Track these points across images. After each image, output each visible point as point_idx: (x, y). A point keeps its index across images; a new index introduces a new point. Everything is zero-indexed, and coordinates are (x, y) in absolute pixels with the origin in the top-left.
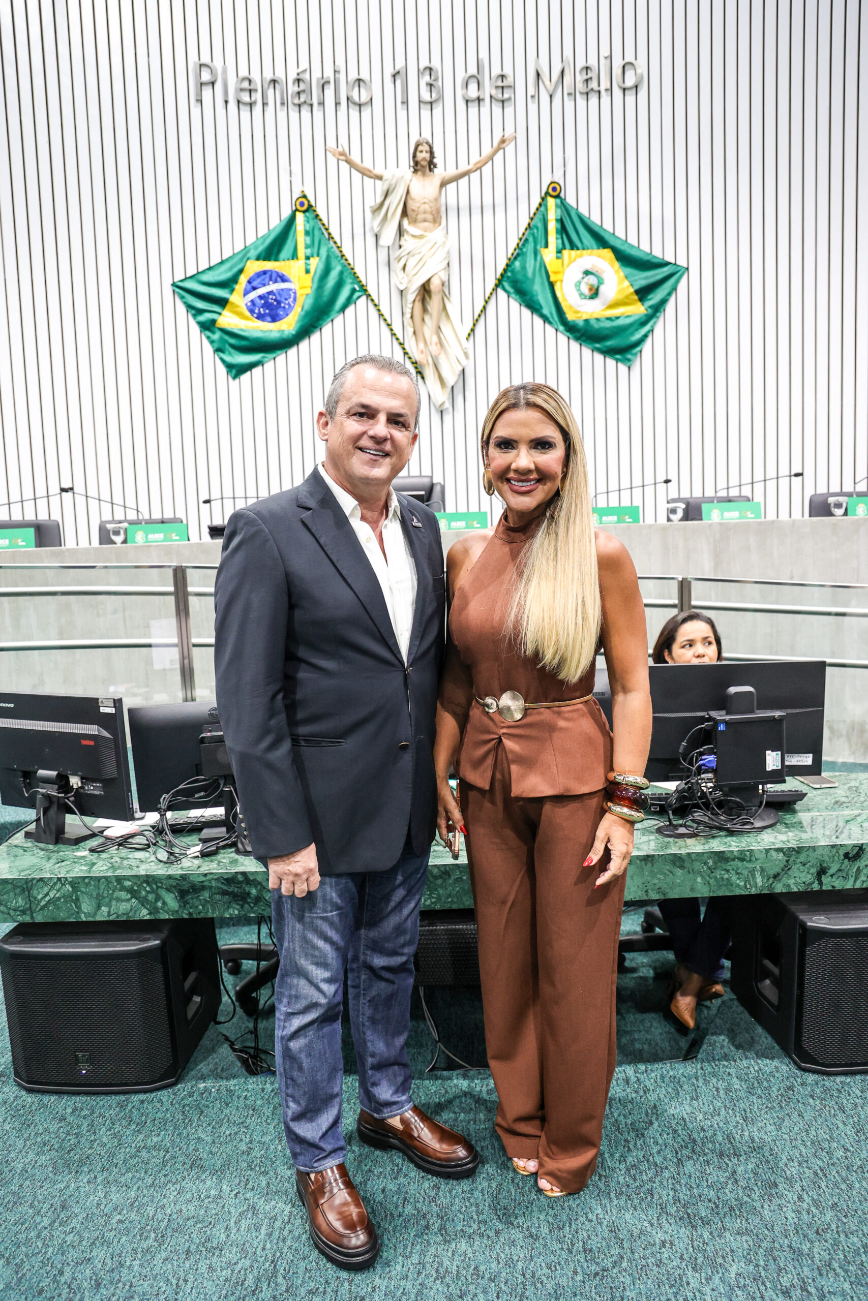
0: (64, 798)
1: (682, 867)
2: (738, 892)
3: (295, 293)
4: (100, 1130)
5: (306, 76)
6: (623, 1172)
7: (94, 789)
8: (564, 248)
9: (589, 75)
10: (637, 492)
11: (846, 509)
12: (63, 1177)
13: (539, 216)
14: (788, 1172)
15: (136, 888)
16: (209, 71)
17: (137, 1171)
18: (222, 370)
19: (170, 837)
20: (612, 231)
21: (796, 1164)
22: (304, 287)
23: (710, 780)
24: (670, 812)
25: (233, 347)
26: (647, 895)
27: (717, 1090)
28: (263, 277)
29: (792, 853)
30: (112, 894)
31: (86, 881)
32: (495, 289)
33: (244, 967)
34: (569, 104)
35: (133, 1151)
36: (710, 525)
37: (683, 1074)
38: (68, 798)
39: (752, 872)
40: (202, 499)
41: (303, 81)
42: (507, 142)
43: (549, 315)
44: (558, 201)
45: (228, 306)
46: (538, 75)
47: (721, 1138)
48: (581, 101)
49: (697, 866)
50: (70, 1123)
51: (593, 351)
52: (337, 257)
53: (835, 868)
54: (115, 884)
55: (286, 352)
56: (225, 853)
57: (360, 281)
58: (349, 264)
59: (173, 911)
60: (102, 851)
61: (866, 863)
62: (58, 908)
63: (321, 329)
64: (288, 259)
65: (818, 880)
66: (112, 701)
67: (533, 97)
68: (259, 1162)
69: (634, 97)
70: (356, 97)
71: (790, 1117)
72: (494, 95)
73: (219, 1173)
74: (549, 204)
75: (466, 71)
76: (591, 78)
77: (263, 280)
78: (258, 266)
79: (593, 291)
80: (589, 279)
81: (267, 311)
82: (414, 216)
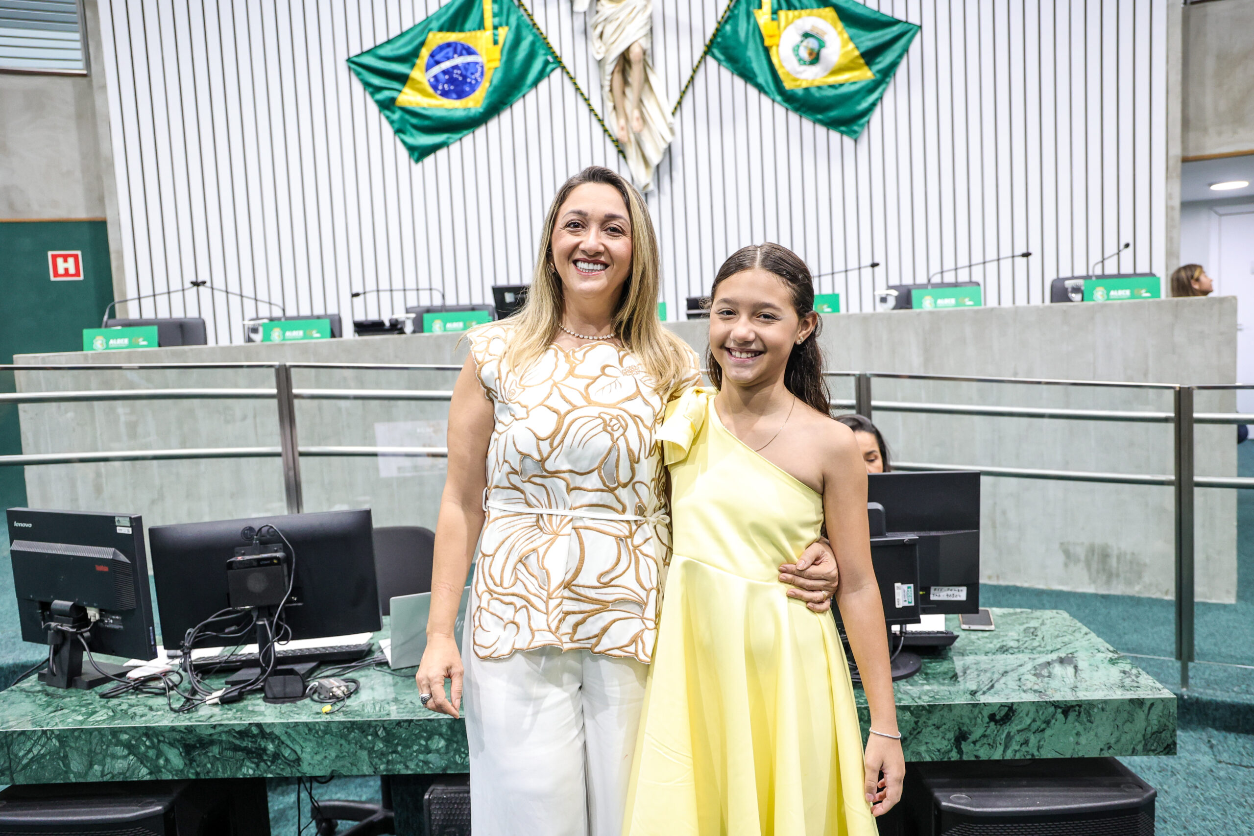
0: (77, 634)
3: (482, 67)
7: (111, 622)
8: (780, 8)
10: (840, 278)
11: (1083, 294)
15: (133, 742)
18: (403, 153)
25: (415, 127)
28: (448, 50)
29: (922, 712)
30: (107, 749)
31: (76, 734)
32: (703, 57)
36: (919, 314)
38: (81, 634)
40: (353, 292)
43: (764, 84)
45: (409, 83)
51: (814, 123)
52: (528, 26)
53: (977, 733)
54: (110, 738)
55: (473, 132)
56: (250, 699)
57: (554, 52)
58: (541, 34)
59: (177, 771)
60: (113, 697)
61: (1019, 727)
62: (43, 767)
63: (511, 106)
64: (474, 30)
65: (956, 747)
66: (128, 519)
77: (447, 53)
78: (441, 38)
79: (814, 56)
80: (808, 43)
81: (452, 87)
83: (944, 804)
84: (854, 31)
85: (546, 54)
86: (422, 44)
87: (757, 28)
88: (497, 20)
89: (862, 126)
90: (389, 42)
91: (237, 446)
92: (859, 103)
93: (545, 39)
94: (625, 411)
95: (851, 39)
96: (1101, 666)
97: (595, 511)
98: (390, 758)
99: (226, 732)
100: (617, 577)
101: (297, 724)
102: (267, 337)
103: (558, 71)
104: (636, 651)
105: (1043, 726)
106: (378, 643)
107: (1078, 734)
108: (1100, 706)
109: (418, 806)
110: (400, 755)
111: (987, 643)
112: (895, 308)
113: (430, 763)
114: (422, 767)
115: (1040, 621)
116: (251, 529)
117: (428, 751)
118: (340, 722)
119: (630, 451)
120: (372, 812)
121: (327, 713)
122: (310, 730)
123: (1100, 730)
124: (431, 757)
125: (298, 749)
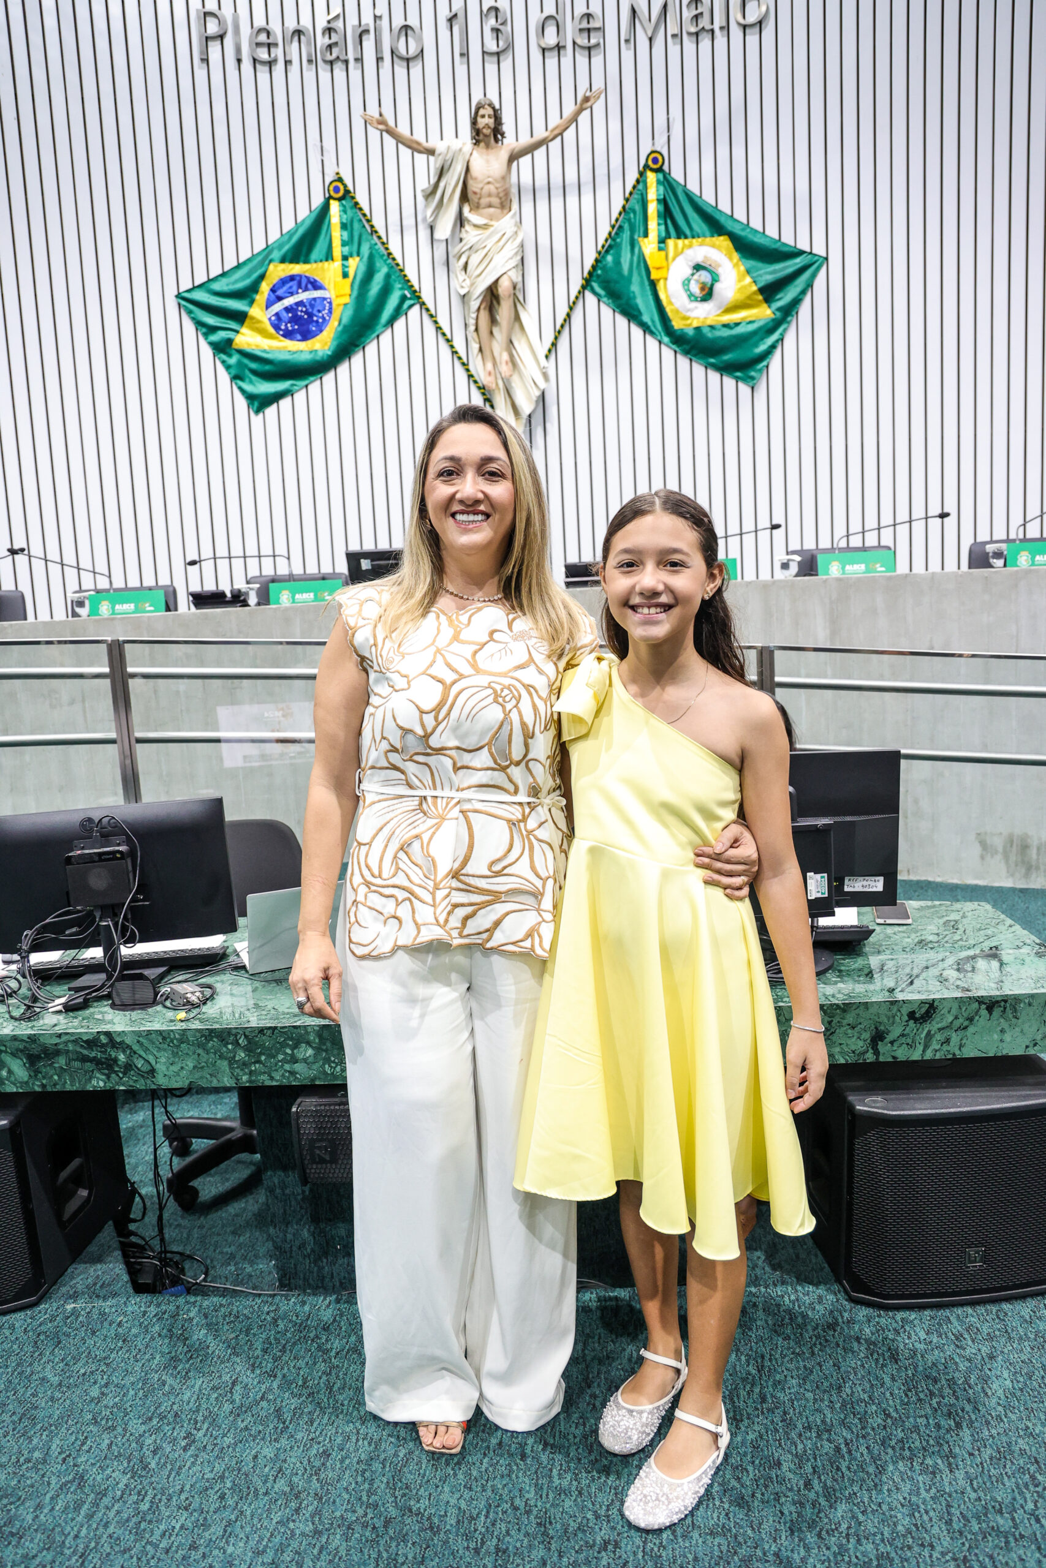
3: (330, 303)
5: (339, 24)
6: (577, 1440)
8: (668, 236)
9: (699, 11)
10: (749, 539)
11: (1006, 559)
13: (635, 196)
14: (800, 1447)
16: (216, 21)
18: (241, 402)
20: (729, 213)
21: (814, 1435)
22: (342, 296)
25: (255, 372)
28: (291, 284)
29: (836, 1012)
32: (581, 292)
33: (193, 1147)
34: (674, 49)
36: (825, 581)
40: (188, 560)
41: (335, 31)
42: (595, 98)
43: (650, 323)
44: (661, 176)
45: (247, 321)
46: (634, 11)
48: (689, 45)
51: (706, 368)
52: (382, 256)
53: (896, 1032)
55: (321, 378)
56: (96, 1006)
57: (412, 286)
58: (398, 265)
59: (21, 1083)
61: (940, 1026)
63: (364, 348)
64: (321, 261)
65: (872, 1048)
67: (627, 41)
68: (108, 1413)
69: (758, 36)
70: (402, 50)
71: (821, 1366)
72: (579, 41)
73: (53, 1428)
74: (649, 180)
75: (542, 11)
76: (701, 14)
78: (283, 270)
79: (707, 290)
80: (700, 276)
81: (296, 327)
82: (476, 200)
83: (858, 1107)
84: (751, 263)
85: (401, 289)
86: (262, 277)
87: (642, 259)
88: (346, 250)
89: (760, 370)
90: (224, 274)
91: (64, 732)
92: (756, 345)
93: (401, 270)
94: (517, 680)
95: (748, 272)
96: (1028, 959)
97: (484, 792)
98: (253, 1068)
99: (73, 1041)
100: (510, 865)
101: (149, 1032)
102: (94, 611)
103: (417, 308)
104: (533, 945)
105: (966, 1023)
106: (232, 945)
107: (1002, 1031)
108: (1027, 1001)
109: (284, 1120)
110: (264, 1065)
111: (904, 937)
112: (797, 575)
113: (296, 1073)
114: (288, 1078)
115: (961, 913)
116: (90, 820)
117: (294, 1060)
118: (197, 1030)
119: (524, 725)
120: (230, 1130)
121: (182, 1021)
122: (164, 1038)
123: (1026, 1027)
124: (298, 1067)
125: (151, 1059)
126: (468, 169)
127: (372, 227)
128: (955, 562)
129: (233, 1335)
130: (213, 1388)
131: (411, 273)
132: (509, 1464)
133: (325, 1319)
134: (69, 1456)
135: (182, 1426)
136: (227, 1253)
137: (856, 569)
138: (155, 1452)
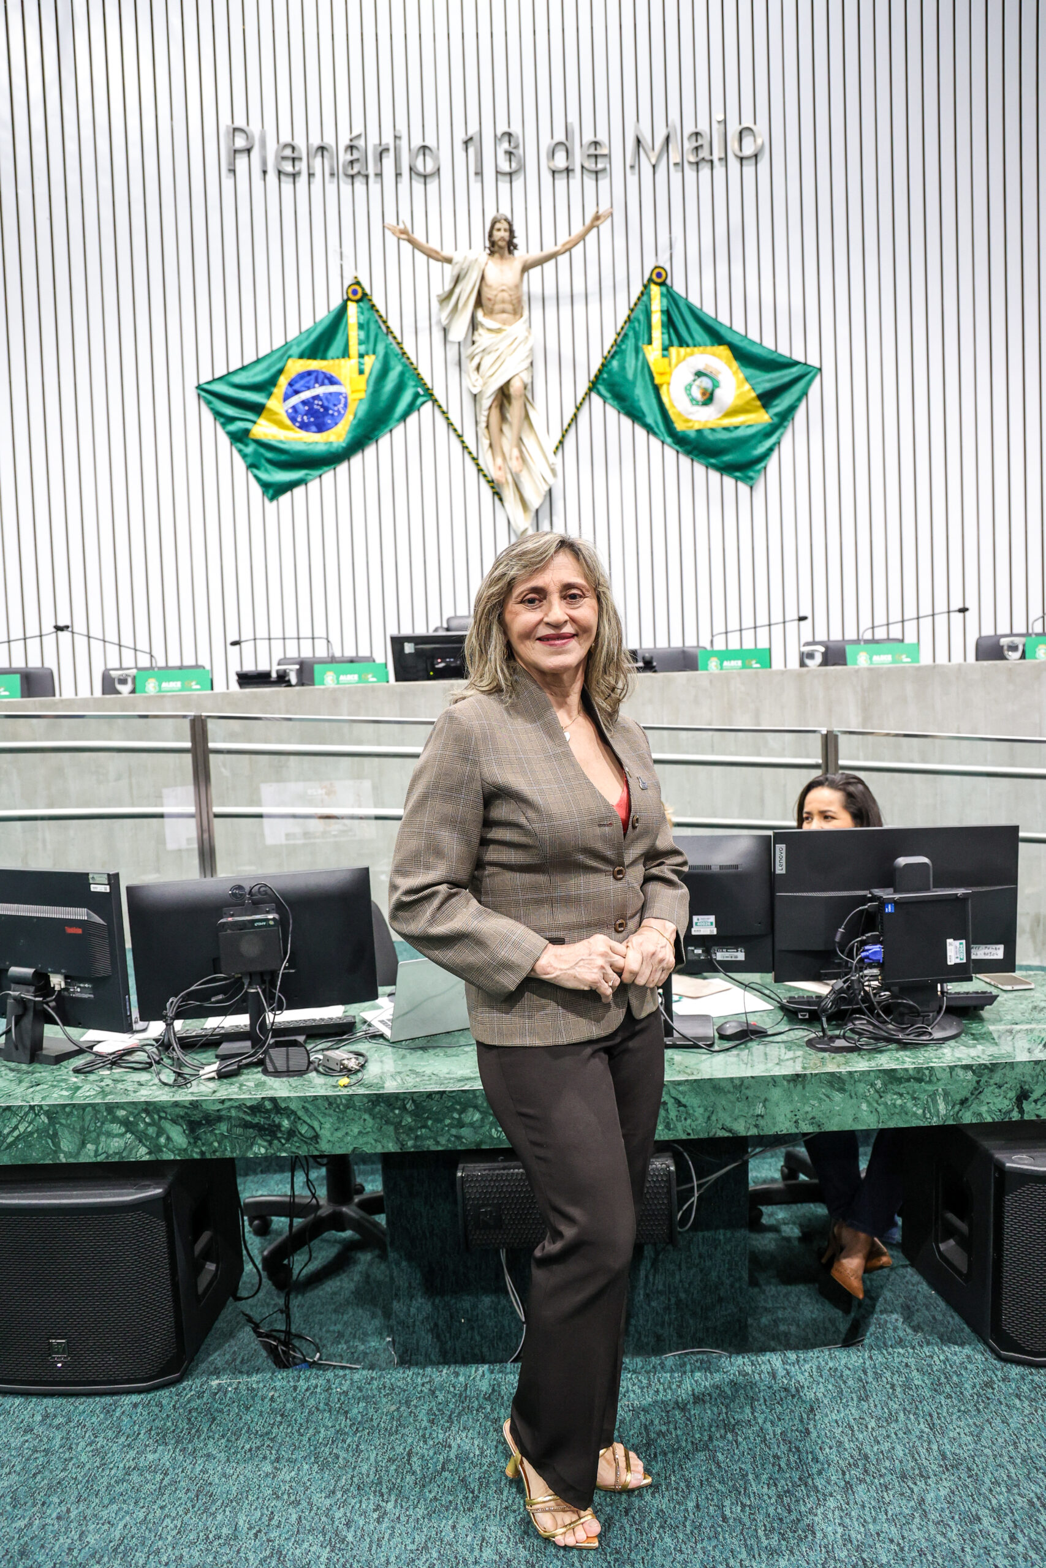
0: (42, 1002)
1: (842, 1090)
2: (915, 1123)
3: (346, 398)
4: (77, 1444)
5: (361, 143)
6: (773, 1500)
7: (81, 991)
8: (671, 344)
9: (700, 142)
10: (764, 633)
11: (1024, 652)
12: (25, 1510)
13: (640, 307)
14: (994, 1501)
15: (131, 1119)
16: (244, 136)
17: (125, 1501)
18: (256, 490)
19: (178, 1053)
20: (728, 324)
21: (1004, 1490)
23: (874, 977)
24: (824, 1019)
25: (270, 462)
26: (797, 1127)
27: (893, 1386)
28: (308, 378)
29: (984, 1072)
30: (101, 1127)
31: (68, 1109)
32: (588, 394)
33: (274, 1226)
34: (676, 176)
35: (120, 1474)
36: (857, 671)
37: (846, 1366)
38: (47, 1003)
39: (933, 1096)
40: (230, 640)
41: (357, 148)
42: (602, 219)
43: (653, 424)
44: (664, 289)
45: (265, 413)
46: (638, 141)
47: (901, 1454)
48: (690, 172)
49: (862, 1088)
50: (39, 1435)
51: (707, 467)
52: (397, 355)
54: (105, 1114)
55: (335, 468)
56: (248, 1074)
57: (425, 384)
58: (412, 364)
59: (180, 1150)
60: (89, 1072)
62: (30, 1146)
63: (377, 441)
64: (338, 358)
65: (1018, 1107)
66: (106, 876)
67: (632, 167)
68: (287, 1488)
69: (753, 168)
70: (420, 167)
71: (990, 1424)
72: (586, 165)
73: (234, 1504)
74: (652, 293)
75: (552, 138)
76: (701, 146)
77: (308, 382)
78: (301, 366)
79: (707, 396)
80: (701, 382)
81: (312, 419)
82: (490, 306)
83: (1008, 1165)
84: (750, 371)
85: (416, 386)
86: (280, 371)
87: (646, 365)
88: (363, 348)
89: (759, 471)
90: (243, 368)
92: (755, 447)
93: (416, 369)
98: (419, 1133)
99: (236, 1107)
101: (316, 1098)
102: (138, 689)
103: (429, 404)
110: (430, 1130)
112: (823, 664)
113: (462, 1138)
114: (454, 1142)
116: (240, 887)
117: (461, 1124)
118: (364, 1095)
120: (318, 1207)
121: (345, 1086)
122: (330, 1104)
124: (465, 1132)
125: (316, 1125)
126: (483, 278)
127: (388, 328)
128: (963, 654)
129: (393, 1408)
130: (389, 1460)
131: (424, 372)
132: (713, 1526)
133: (484, 1389)
134: (260, 1531)
135: (369, 1499)
136: (334, 1332)
137: (883, 660)
138: (348, 1525)
